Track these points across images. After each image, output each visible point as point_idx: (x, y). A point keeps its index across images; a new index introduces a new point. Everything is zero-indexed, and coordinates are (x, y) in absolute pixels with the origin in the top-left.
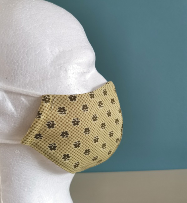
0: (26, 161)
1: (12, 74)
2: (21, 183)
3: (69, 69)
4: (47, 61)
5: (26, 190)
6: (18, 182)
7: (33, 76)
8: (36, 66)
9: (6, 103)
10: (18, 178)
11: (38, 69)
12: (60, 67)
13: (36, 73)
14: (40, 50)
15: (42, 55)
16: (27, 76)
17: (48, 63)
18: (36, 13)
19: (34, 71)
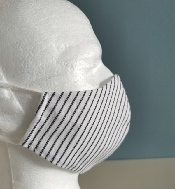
1: (19, 73)
3: (75, 66)
4: (54, 57)
7: (40, 74)
8: (42, 64)
9: (14, 102)
11: (44, 66)
12: (67, 63)
13: (42, 70)
14: (46, 47)
15: (48, 52)
16: (34, 74)
17: (55, 60)
18: (42, 7)
19: (41, 69)
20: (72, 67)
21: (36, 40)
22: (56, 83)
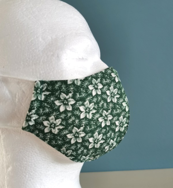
0: (26, 148)
2: (22, 169)
4: (39, 48)
5: (27, 176)
6: (20, 168)
7: (27, 64)
8: (29, 54)
10: (19, 164)
11: (31, 56)
12: (52, 53)
13: (29, 60)
14: (32, 38)
15: (34, 43)
16: (21, 63)
17: (41, 50)
18: (33, 6)
19: (27, 59)
20: (58, 56)
21: (24, 33)
22: (42, 72)
